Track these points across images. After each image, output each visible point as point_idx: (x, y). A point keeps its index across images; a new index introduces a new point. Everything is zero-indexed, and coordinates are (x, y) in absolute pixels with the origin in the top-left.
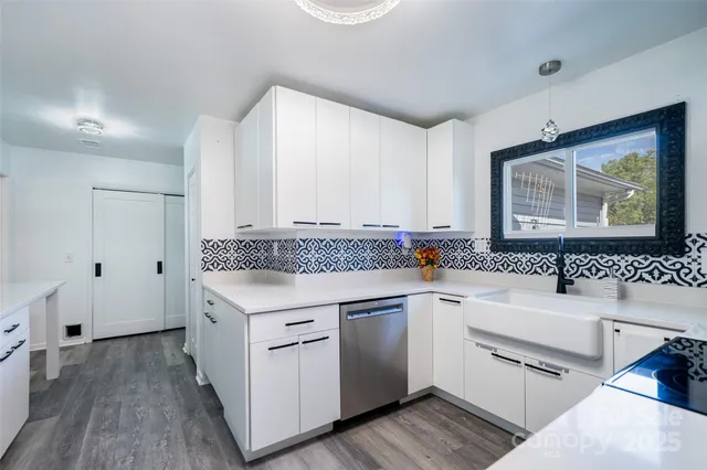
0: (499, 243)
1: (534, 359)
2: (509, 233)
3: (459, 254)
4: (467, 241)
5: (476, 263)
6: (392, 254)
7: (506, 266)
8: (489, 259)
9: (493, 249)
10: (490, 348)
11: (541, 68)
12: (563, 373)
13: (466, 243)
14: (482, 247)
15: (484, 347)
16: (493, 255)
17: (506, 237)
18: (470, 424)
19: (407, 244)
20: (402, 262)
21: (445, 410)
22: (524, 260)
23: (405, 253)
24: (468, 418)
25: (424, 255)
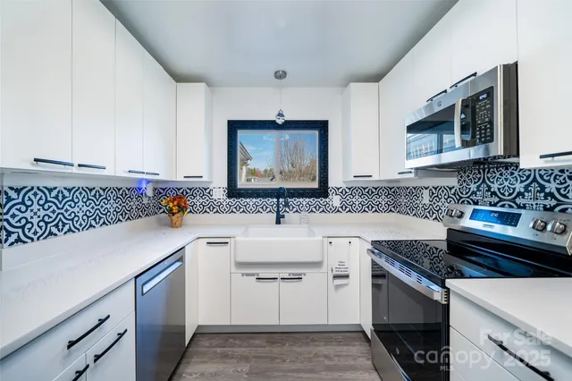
0: (233, 191)
1: (285, 273)
2: (242, 183)
3: (198, 201)
4: (206, 189)
5: (215, 208)
6: (134, 203)
7: (238, 208)
8: (225, 204)
9: (229, 196)
10: (253, 275)
11: (276, 73)
12: (302, 276)
13: (205, 191)
14: (219, 194)
15: (248, 275)
16: (228, 200)
17: (239, 187)
18: (237, 342)
19: (150, 193)
20: (144, 211)
21: (215, 342)
22: (251, 204)
23: (145, 201)
24: (235, 339)
25: (175, 203)
